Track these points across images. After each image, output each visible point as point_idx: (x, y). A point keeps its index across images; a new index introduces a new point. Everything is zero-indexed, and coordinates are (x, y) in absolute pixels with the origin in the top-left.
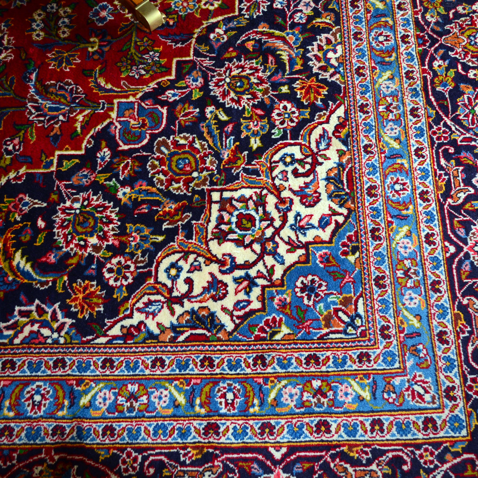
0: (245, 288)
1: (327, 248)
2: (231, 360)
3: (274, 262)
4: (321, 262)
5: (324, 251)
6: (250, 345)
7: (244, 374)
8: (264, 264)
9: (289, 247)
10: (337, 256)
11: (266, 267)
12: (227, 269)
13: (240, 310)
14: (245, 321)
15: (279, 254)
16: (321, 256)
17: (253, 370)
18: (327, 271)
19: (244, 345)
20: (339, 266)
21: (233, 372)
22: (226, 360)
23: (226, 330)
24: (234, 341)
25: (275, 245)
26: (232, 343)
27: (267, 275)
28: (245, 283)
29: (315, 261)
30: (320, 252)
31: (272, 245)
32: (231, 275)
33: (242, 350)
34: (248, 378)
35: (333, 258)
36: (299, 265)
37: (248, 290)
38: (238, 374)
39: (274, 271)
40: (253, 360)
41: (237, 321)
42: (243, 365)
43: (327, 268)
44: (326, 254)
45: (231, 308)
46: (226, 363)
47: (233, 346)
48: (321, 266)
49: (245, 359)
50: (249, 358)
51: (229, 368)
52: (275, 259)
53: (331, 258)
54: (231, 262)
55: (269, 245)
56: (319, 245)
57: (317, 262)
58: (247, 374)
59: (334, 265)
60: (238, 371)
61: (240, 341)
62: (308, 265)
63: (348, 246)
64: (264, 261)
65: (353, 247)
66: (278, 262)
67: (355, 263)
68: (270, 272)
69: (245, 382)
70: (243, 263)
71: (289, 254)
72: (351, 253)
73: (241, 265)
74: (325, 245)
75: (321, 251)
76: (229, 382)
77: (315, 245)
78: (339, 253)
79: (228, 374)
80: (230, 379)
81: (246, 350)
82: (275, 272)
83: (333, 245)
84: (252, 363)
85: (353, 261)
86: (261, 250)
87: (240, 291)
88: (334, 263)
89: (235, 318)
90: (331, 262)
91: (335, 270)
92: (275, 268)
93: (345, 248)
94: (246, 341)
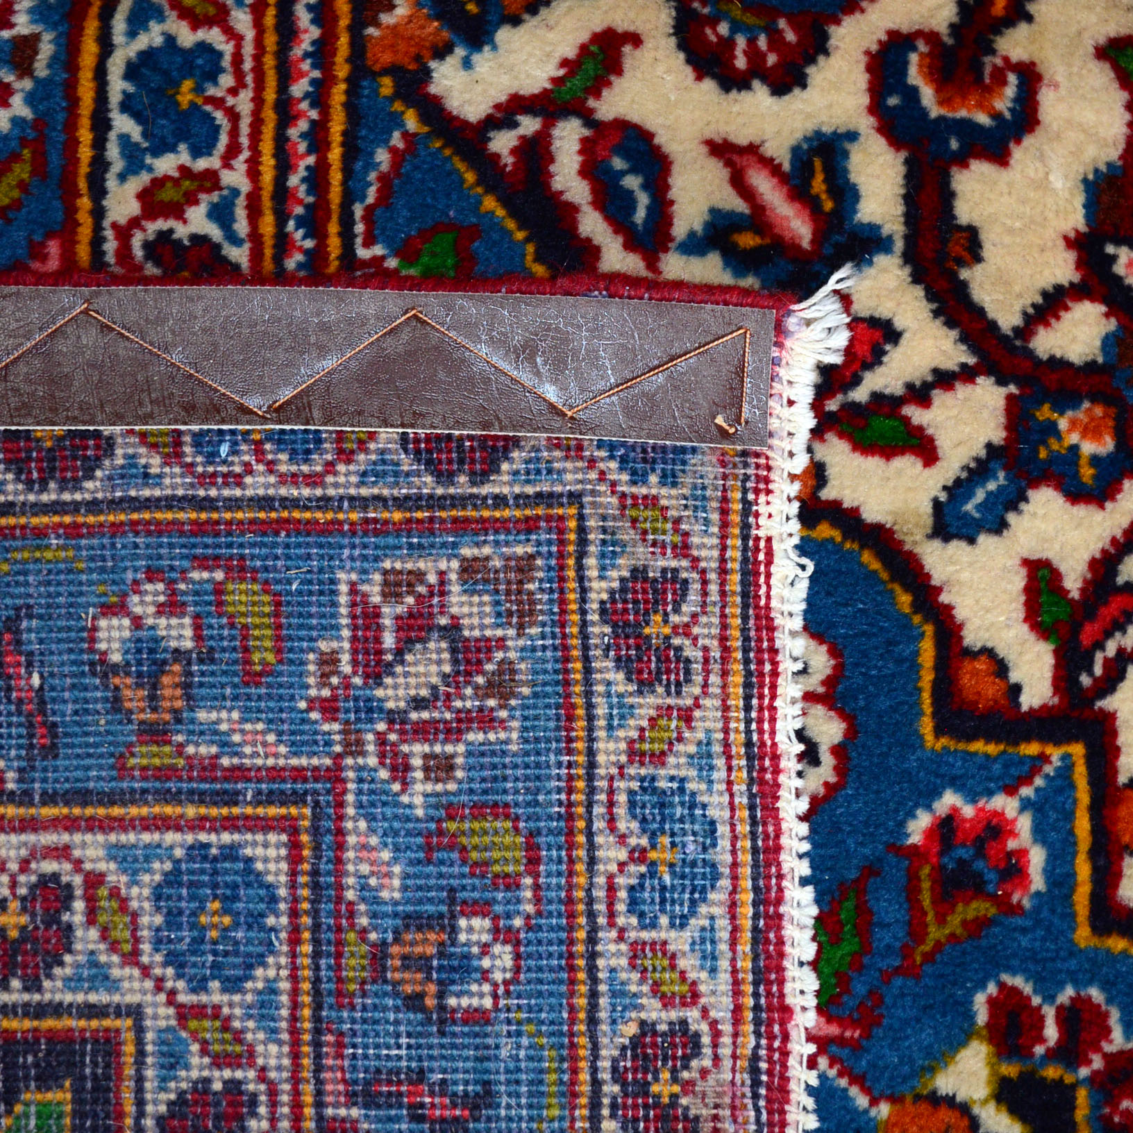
0: (758, 218)
1: (1060, 880)
2: (212, 75)
3: (953, 461)
4: (947, 826)
5: (1037, 858)
6: (314, 223)
7: (100, 164)
8: (944, 379)
9: (1073, 583)
10: (995, 964)
11: (920, 394)
12: (912, 95)
13: (591, 169)
14: (505, 202)
15: (1014, 500)
16: (997, 828)
17: (124, 233)
18: (870, 871)
19: (317, 179)
20: (908, 970)
21: (117, 86)
22: (214, 36)
23: (442, 52)
24: (351, 108)
25: (1087, 473)
26: (338, 94)
27: (860, 394)
28: (800, 228)
29: (956, 783)
30: (1024, 824)
31: (1088, 448)
32: (866, 124)
33: (284, 166)
34: (69, 194)
35: (977, 927)
36: (927, 651)
37: (747, 240)
38: (101, 124)
39: (888, 452)
40: (200, 240)
41: (502, 143)
42: (166, 165)
43: (896, 870)
44: (1014, 869)
45: (611, 105)
46: (187, 37)
47: (319, 96)
48: (918, 827)
49: (210, 180)
50: (221, 214)
51: (147, 56)
52: (978, 471)
53: (979, 908)
54: (966, 128)
55: (1091, 431)
56: (1083, 825)
57: (949, 800)
58: (98, 191)
59: (917, 931)
60: (123, 124)
61: (354, 151)
62: (926, 726)
63: (1069, 1052)
64: (967, 375)
65: (1065, 1093)
66: (958, 489)
67: (936, 1101)
68: (881, 425)
69: (40, 169)
70: (965, 212)
71: (1019, 581)
72: (1010, 1070)
73: (947, 197)
74: (1083, 870)
75: (1039, 833)
76: (46, 49)
77: (1083, 795)
78: (1018, 981)
79: (106, 46)
80: (68, 57)
81: (282, 194)
82: (873, 464)
83: (1083, 935)
84: (182, 232)
85: (945, 1083)
86: (1058, 364)
87: (739, 183)
88: (935, 933)
89: (529, 125)
90: (944, 903)
91: (883, 938)
92: (907, 465)
93: (1051, 1032)
94: (349, 198)
